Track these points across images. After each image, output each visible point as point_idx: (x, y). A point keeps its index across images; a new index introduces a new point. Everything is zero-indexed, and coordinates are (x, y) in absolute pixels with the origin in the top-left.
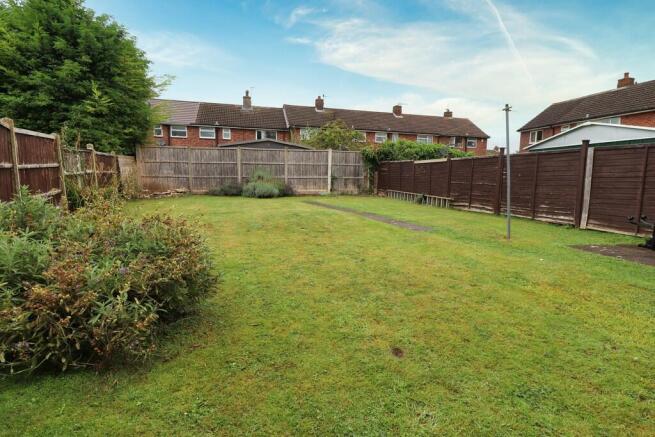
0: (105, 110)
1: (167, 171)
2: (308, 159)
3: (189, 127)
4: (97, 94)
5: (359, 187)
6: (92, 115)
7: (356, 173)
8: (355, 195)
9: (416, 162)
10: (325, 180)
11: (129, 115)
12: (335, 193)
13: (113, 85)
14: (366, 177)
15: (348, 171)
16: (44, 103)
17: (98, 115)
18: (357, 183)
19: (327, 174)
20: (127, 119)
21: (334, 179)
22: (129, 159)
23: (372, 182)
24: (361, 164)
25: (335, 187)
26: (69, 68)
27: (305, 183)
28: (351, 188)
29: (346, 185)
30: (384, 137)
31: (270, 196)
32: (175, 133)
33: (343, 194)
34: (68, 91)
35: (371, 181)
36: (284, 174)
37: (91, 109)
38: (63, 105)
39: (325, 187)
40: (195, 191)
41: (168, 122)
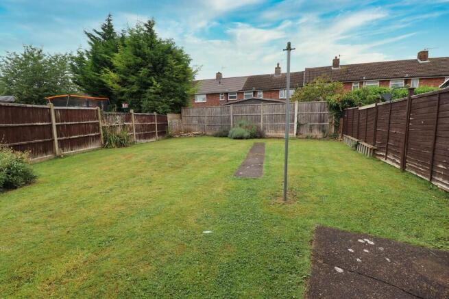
0: (160, 91)
1: (195, 122)
2: (278, 110)
3: (238, 93)
4: (155, 83)
5: (324, 132)
6: (154, 94)
7: (322, 120)
8: (320, 139)
9: (361, 108)
10: (292, 126)
11: (173, 92)
12: (301, 136)
13: (164, 76)
14: (331, 123)
15: (313, 119)
16: (135, 91)
17: (157, 93)
18: (322, 129)
19: (293, 121)
20: (172, 94)
21: (299, 125)
22: (176, 116)
23: (337, 127)
24: (327, 112)
25: (301, 132)
26: (144, 71)
27: (276, 128)
28: (317, 133)
29: (311, 130)
30: (401, 83)
31: (241, 138)
32: (231, 97)
33: (307, 138)
34: (145, 83)
35: (335, 126)
36: (260, 121)
37: (152, 91)
38: (144, 90)
39: (292, 132)
40: (208, 133)
41: (227, 91)
